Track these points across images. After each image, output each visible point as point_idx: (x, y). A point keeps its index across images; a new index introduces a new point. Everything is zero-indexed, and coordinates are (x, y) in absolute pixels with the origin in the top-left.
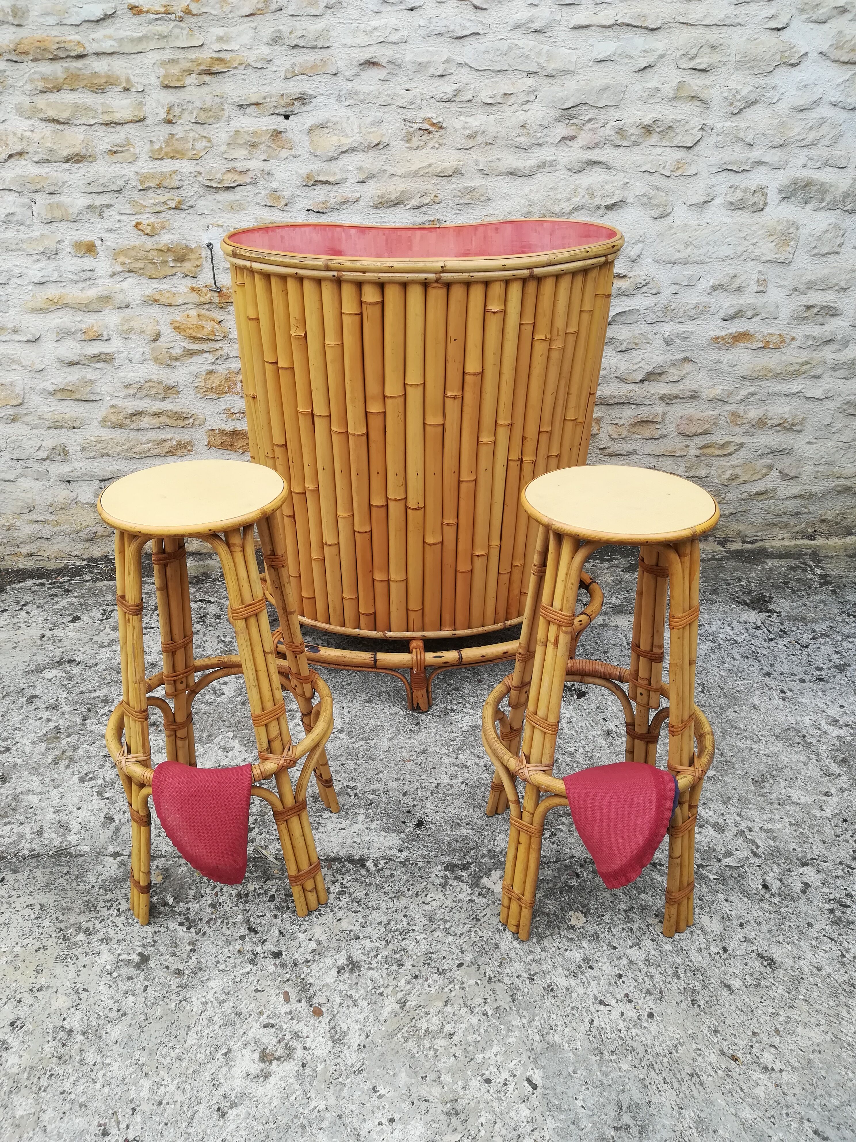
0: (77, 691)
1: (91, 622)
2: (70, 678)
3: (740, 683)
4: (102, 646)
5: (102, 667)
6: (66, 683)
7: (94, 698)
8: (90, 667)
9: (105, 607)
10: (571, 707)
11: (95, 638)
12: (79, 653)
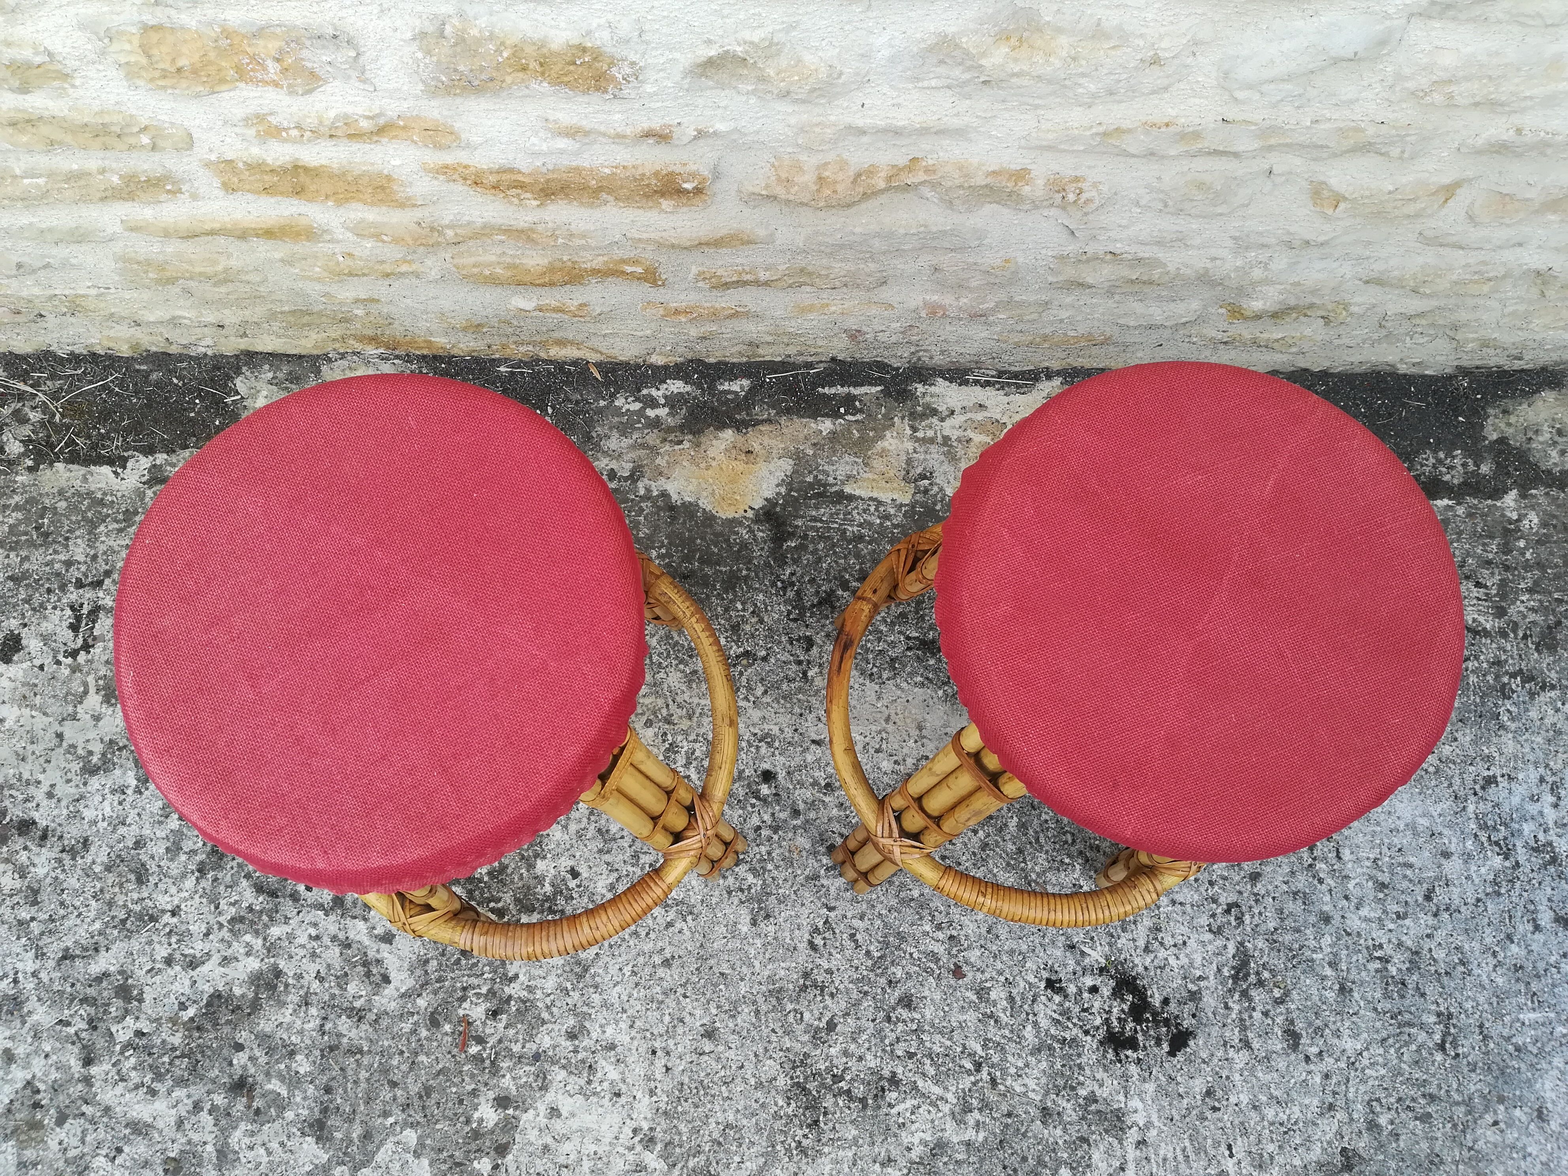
0: (54, 949)
1: (48, 660)
2: (33, 896)
3: (1528, 1016)
4: (90, 770)
5: (99, 855)
6: (24, 914)
7: (99, 979)
8: (72, 852)
9: (73, 595)
10: (1150, 1087)
11: (69, 731)
12: (39, 794)
